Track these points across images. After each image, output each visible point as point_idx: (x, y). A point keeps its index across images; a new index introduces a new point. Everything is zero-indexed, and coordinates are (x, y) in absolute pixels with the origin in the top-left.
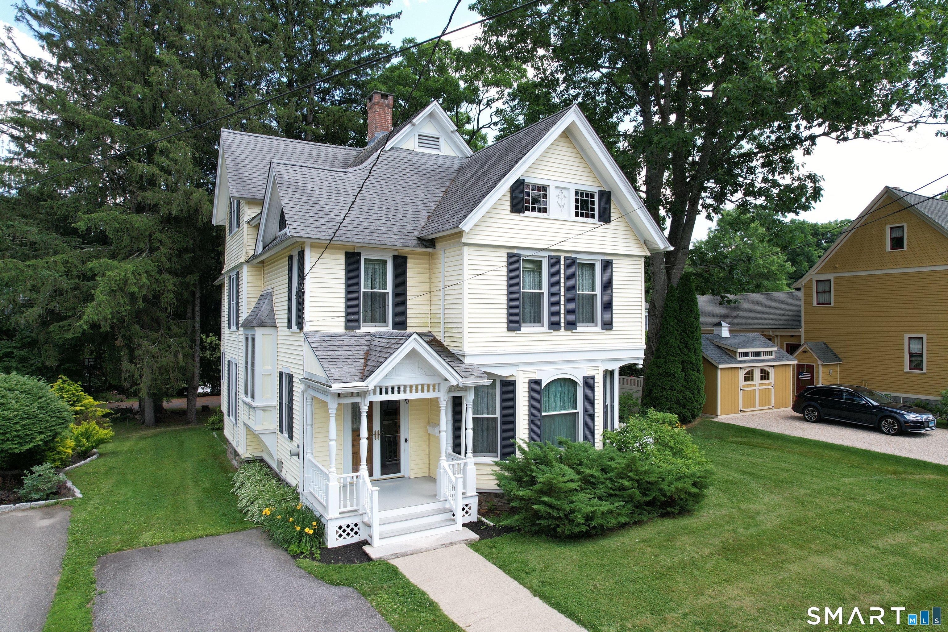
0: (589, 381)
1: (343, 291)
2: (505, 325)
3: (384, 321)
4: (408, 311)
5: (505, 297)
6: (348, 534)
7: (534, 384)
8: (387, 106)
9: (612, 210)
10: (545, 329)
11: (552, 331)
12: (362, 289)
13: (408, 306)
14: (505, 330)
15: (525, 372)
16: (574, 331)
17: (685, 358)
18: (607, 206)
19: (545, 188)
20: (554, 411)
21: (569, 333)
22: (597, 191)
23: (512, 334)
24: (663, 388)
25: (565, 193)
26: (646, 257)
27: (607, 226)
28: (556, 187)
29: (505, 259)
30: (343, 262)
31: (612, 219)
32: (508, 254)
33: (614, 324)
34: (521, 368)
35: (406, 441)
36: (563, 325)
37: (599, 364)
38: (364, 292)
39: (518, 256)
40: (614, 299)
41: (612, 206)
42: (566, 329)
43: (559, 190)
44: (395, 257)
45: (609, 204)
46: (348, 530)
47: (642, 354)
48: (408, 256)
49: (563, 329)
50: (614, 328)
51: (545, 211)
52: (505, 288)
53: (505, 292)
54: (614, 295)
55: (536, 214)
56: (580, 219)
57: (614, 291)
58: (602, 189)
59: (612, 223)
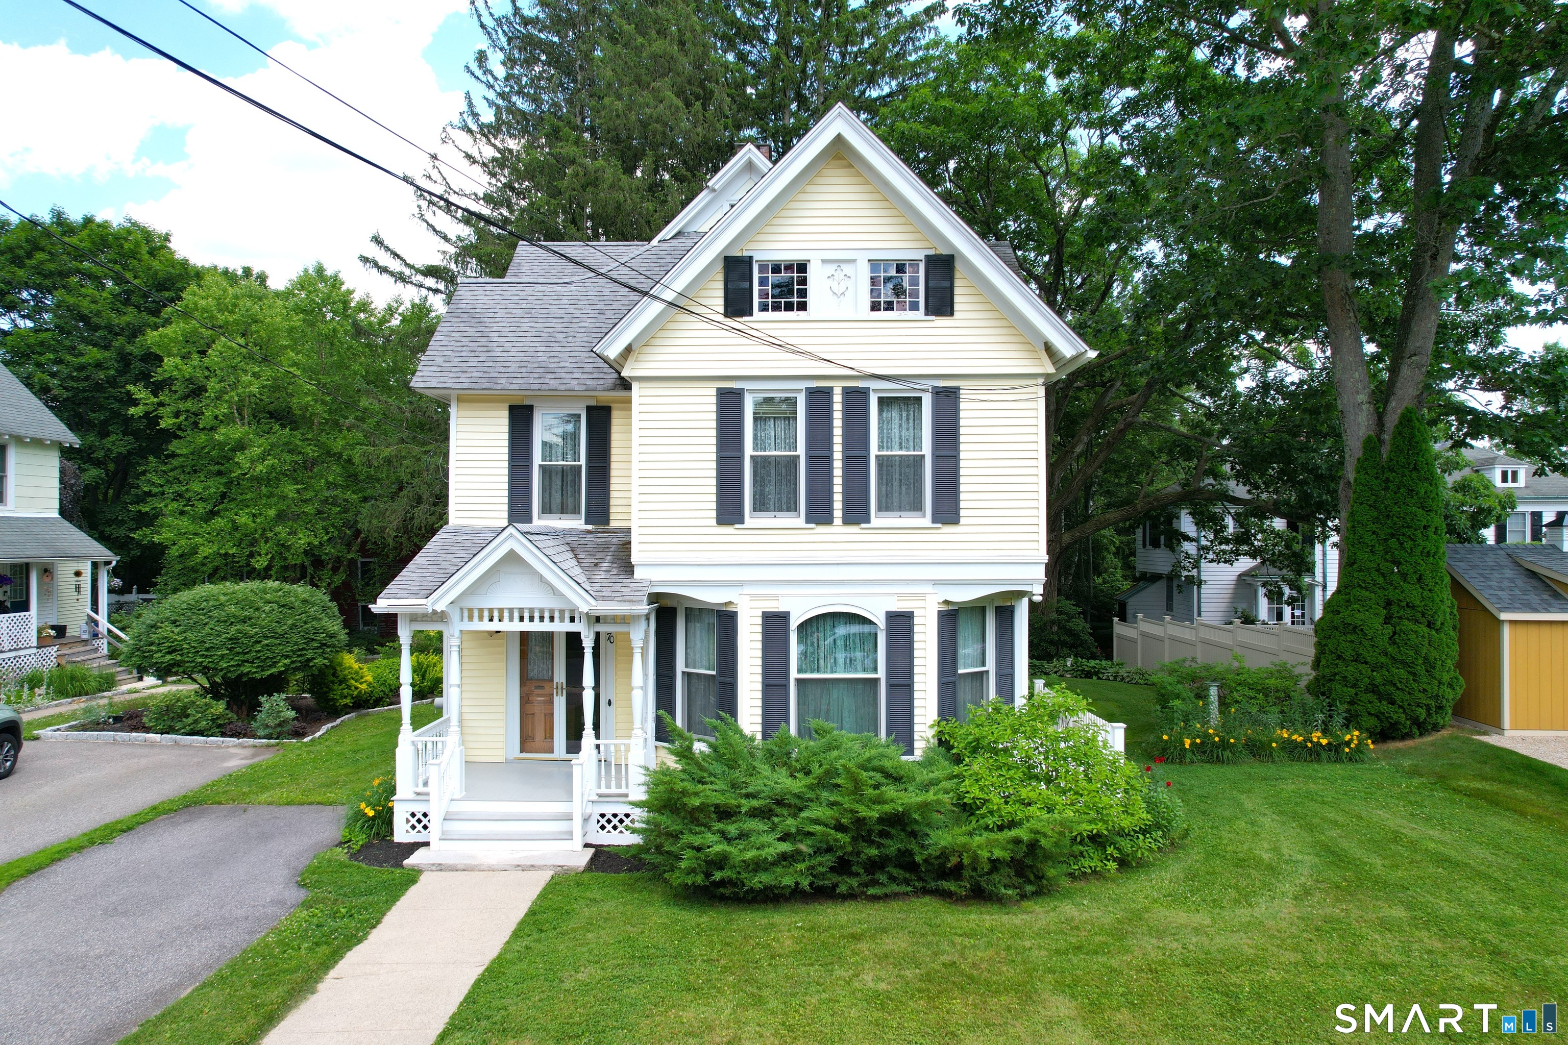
0: (901, 620)
1: (506, 464)
2: (714, 514)
4: (613, 494)
5: (714, 465)
6: (425, 827)
7: (774, 621)
9: (957, 291)
10: (800, 521)
11: (813, 525)
12: (537, 462)
13: (612, 487)
14: (714, 522)
15: (754, 597)
16: (865, 525)
17: (1393, 595)
18: (946, 284)
19: (802, 267)
21: (853, 529)
22: (923, 258)
23: (726, 529)
25: (847, 269)
26: (1047, 376)
27: (941, 321)
28: (824, 261)
29: (714, 400)
30: (506, 422)
31: (957, 307)
32: (718, 389)
33: (962, 513)
34: (748, 590)
35: (610, 703)
36: (838, 513)
37: (929, 589)
38: (541, 466)
39: (740, 393)
40: (962, 463)
41: (957, 283)
42: (847, 521)
43: (834, 266)
44: (589, 409)
45: (951, 279)
46: (425, 821)
47: (1040, 573)
48: (613, 405)
49: (838, 521)
50: (962, 521)
51: (803, 307)
52: (714, 449)
53: (714, 457)
54: (962, 455)
55: (783, 315)
56: (882, 315)
57: (962, 447)
58: (932, 252)
59: (957, 315)
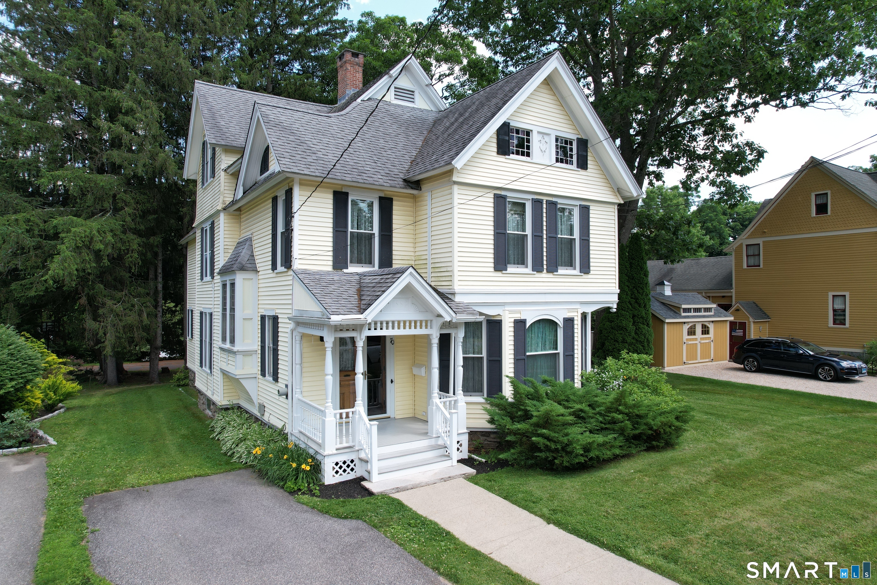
0: (569, 322)
1: (331, 230)
2: (492, 265)
3: (370, 262)
4: (394, 253)
5: (492, 237)
6: (345, 471)
7: (519, 324)
8: (358, 64)
9: (589, 158)
10: (529, 270)
11: (535, 273)
12: (350, 230)
13: (394, 248)
14: (492, 269)
15: (511, 312)
16: (555, 273)
17: (636, 313)
18: (585, 154)
19: (528, 133)
20: (536, 351)
21: (550, 275)
22: (575, 138)
23: (499, 274)
24: (615, 341)
25: (547, 138)
26: (619, 205)
27: (582, 172)
28: (539, 132)
29: (492, 200)
30: (331, 202)
31: (589, 166)
32: (495, 194)
33: (591, 268)
34: (507, 308)
35: (392, 381)
36: (545, 267)
37: (577, 306)
38: (351, 232)
39: (504, 198)
40: (591, 244)
41: (589, 154)
42: (548, 271)
43: (541, 135)
44: (381, 199)
45: (587, 152)
46: (344, 467)
47: (615, 298)
48: (394, 198)
49: (545, 271)
50: (592, 272)
51: (528, 155)
52: (492, 228)
53: (492, 233)
54: (591, 240)
55: (520, 157)
56: (559, 164)
57: (591, 236)
58: (580, 137)
59: (589, 170)
